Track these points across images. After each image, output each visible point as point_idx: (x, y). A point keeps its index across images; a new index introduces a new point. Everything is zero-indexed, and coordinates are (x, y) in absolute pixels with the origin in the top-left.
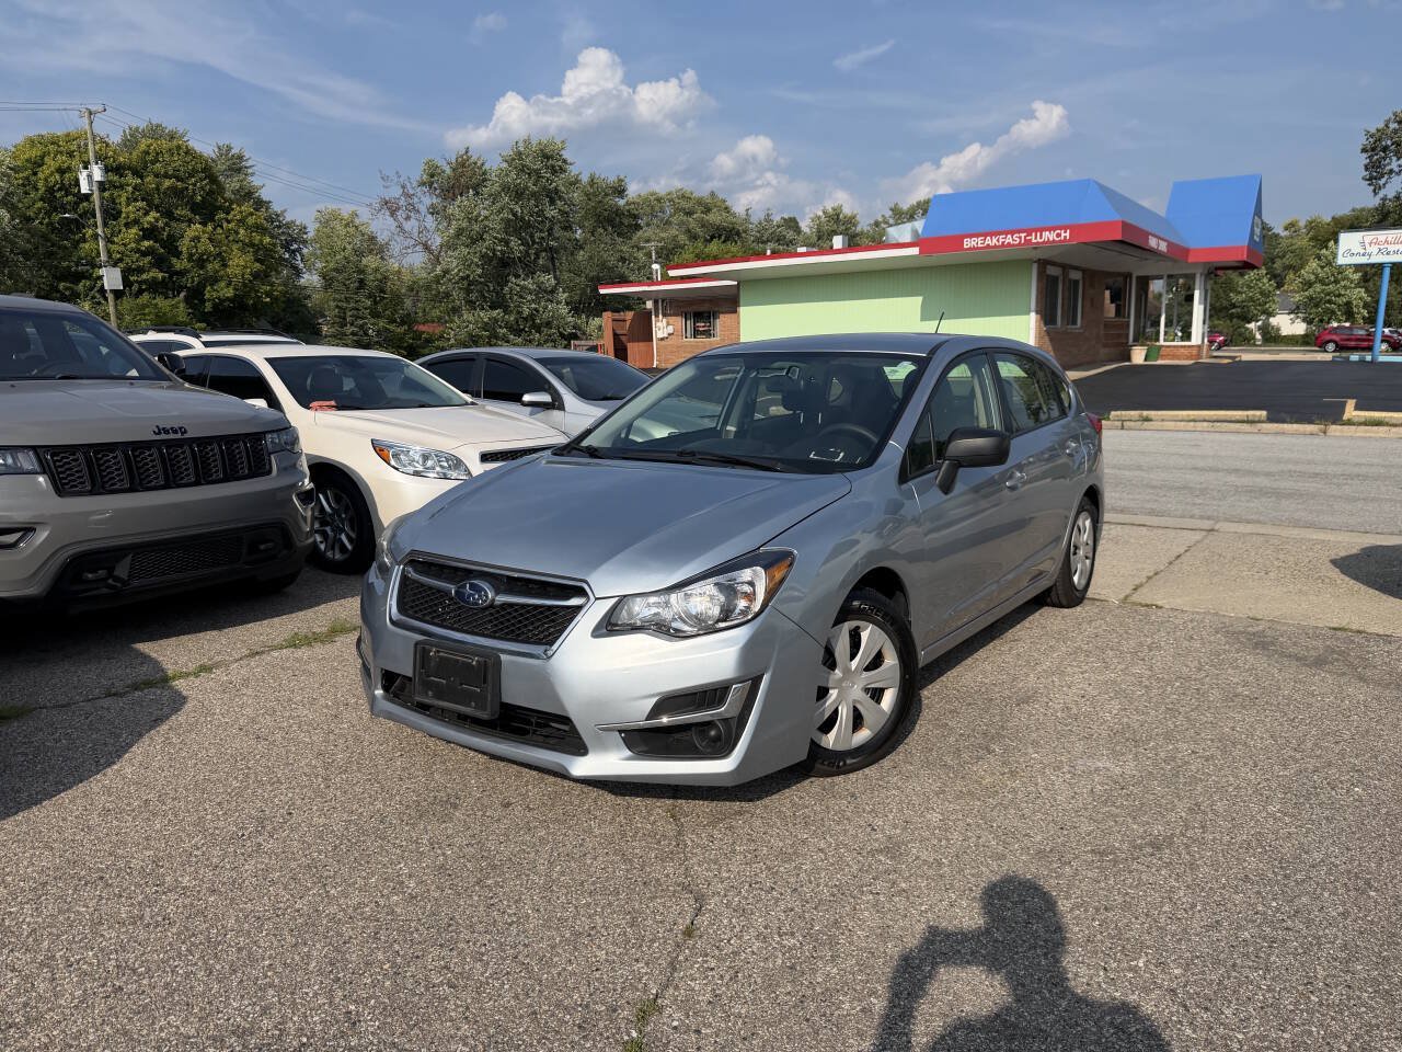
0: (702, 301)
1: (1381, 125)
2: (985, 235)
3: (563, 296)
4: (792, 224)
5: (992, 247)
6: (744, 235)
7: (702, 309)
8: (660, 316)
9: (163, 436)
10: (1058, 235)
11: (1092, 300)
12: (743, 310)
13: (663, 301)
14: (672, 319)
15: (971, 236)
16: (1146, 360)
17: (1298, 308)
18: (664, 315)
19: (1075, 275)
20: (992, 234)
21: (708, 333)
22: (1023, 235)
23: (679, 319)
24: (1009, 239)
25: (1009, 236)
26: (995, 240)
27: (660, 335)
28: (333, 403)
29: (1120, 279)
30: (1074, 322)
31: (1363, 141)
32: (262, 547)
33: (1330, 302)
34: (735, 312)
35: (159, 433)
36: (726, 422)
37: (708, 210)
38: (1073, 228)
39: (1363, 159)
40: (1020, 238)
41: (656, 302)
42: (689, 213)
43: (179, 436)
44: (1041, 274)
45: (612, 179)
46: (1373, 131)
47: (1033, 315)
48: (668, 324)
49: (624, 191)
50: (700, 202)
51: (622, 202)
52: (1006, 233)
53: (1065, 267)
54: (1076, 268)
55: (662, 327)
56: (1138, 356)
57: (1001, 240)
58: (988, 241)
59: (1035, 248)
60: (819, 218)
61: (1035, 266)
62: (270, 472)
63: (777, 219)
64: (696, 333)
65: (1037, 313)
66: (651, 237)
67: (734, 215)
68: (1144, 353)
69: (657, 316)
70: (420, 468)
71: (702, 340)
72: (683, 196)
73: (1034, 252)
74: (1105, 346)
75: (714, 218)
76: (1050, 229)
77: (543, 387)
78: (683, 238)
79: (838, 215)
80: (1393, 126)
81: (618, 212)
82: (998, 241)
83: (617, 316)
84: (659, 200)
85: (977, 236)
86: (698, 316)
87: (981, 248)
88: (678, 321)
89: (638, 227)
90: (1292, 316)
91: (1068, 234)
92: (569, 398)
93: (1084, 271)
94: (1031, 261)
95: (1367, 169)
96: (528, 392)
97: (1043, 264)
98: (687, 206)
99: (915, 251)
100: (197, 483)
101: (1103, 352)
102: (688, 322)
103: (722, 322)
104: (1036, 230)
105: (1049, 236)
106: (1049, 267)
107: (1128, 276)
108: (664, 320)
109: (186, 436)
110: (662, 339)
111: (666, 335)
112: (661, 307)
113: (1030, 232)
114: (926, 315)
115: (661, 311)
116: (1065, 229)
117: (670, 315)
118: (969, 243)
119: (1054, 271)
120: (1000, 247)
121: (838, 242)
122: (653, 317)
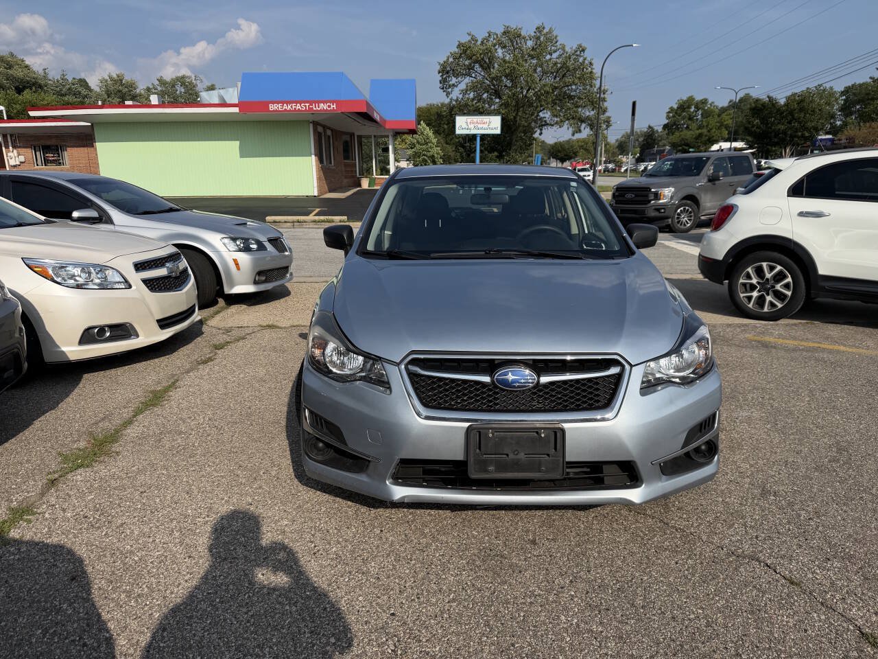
0: (50, 137)
1: (445, 59)
2: (283, 103)
4: (83, 83)
5: (288, 111)
6: (45, 88)
7: (48, 143)
8: (11, 148)
10: (329, 106)
11: (337, 149)
12: (98, 145)
13: (11, 136)
14: (23, 151)
15: (273, 103)
16: (369, 186)
17: (410, 158)
18: (14, 147)
19: (329, 132)
20: (288, 103)
21: (58, 163)
22: (307, 105)
23: (29, 150)
24: (298, 107)
25: (298, 105)
26: (289, 107)
27: (12, 162)
29: (349, 136)
30: (331, 163)
31: (438, 67)
33: (424, 155)
34: (92, 146)
37: (10, 67)
38: (338, 103)
39: (439, 77)
40: (305, 106)
41: (5, 136)
44: (315, 130)
46: (442, 62)
47: (313, 156)
48: (19, 155)
52: (296, 102)
53: (324, 127)
54: (329, 128)
55: (13, 157)
56: (365, 184)
57: (293, 107)
58: (285, 107)
59: (313, 114)
60: (106, 81)
61: (311, 125)
63: (70, 78)
64: (46, 162)
65: (315, 156)
68: (368, 182)
69: (7, 147)
71: (52, 167)
73: (311, 115)
74: (346, 177)
75: (18, 73)
76: (324, 102)
77: (85, 204)
79: (121, 80)
80: (451, 60)
82: (291, 107)
85: (277, 103)
86: (46, 149)
87: (281, 111)
88: (29, 153)
90: (408, 162)
91: (335, 106)
92: (115, 214)
93: (333, 130)
94: (309, 122)
95: (441, 83)
96: (76, 209)
97: (315, 124)
99: (236, 110)
101: (345, 181)
102: (38, 153)
103: (72, 156)
104: (315, 102)
105: (323, 106)
106: (318, 126)
107: (352, 135)
108: (15, 151)
110: (15, 166)
111: (18, 163)
112: (9, 140)
113: (311, 103)
114: (244, 153)
115: (10, 144)
116: (333, 102)
117: (20, 147)
118: (272, 107)
119: (320, 129)
120: (292, 111)
121: (154, 99)
122: (4, 148)
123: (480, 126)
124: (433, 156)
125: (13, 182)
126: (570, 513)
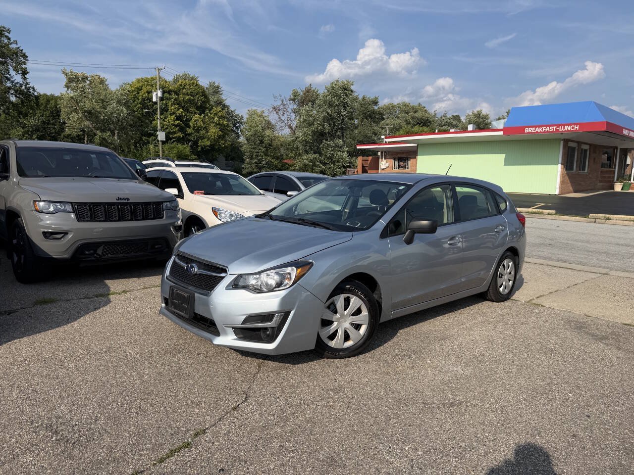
0: (404, 153)
2: (536, 127)
3: (346, 149)
4: (457, 118)
5: (539, 132)
6: (433, 123)
7: (403, 156)
9: (120, 201)
10: (573, 128)
11: (595, 159)
12: (419, 158)
13: (385, 152)
14: (389, 161)
15: (528, 127)
16: (622, 190)
18: (385, 158)
19: (584, 147)
20: (539, 126)
21: (404, 167)
22: (555, 127)
23: (392, 160)
24: (548, 129)
25: (548, 128)
26: (540, 129)
27: (383, 167)
29: (611, 149)
30: (584, 169)
32: (156, 247)
34: (415, 158)
35: (119, 200)
36: (345, 208)
37: (416, 111)
38: (581, 125)
40: (553, 128)
41: (382, 153)
42: (407, 113)
43: (126, 201)
44: (565, 146)
45: (372, 97)
47: (560, 166)
48: (386, 163)
49: (377, 102)
50: (413, 108)
51: (376, 108)
52: (546, 126)
53: (579, 143)
54: (585, 143)
55: (383, 164)
56: (618, 187)
57: (544, 129)
58: (537, 129)
59: (562, 134)
60: (470, 115)
61: (562, 142)
62: (163, 217)
63: (449, 115)
64: (399, 167)
65: (562, 165)
66: (389, 123)
67: (429, 114)
68: (621, 186)
69: (382, 159)
71: (401, 170)
72: (405, 105)
74: (601, 182)
75: (419, 115)
76: (569, 125)
77: (296, 189)
78: (403, 124)
79: (479, 115)
81: (374, 112)
82: (542, 129)
83: (365, 158)
84: (393, 107)
85: (532, 127)
86: (400, 159)
87: (533, 133)
88: (391, 162)
89: (383, 119)
91: (578, 127)
93: (590, 145)
94: (560, 140)
96: (291, 190)
97: (566, 141)
98: (407, 109)
99: (501, 133)
100: (131, 220)
101: (600, 185)
102: (396, 162)
103: (411, 163)
104: (562, 125)
105: (570, 128)
106: (569, 143)
107: (615, 148)
108: (385, 161)
109: (129, 201)
110: (383, 169)
111: (386, 167)
112: (384, 155)
113: (558, 126)
114: (507, 163)
115: (383, 157)
116: (576, 124)
117: (388, 159)
118: (527, 130)
119: (571, 144)
120: (543, 132)
121: (470, 127)
122: (380, 159)
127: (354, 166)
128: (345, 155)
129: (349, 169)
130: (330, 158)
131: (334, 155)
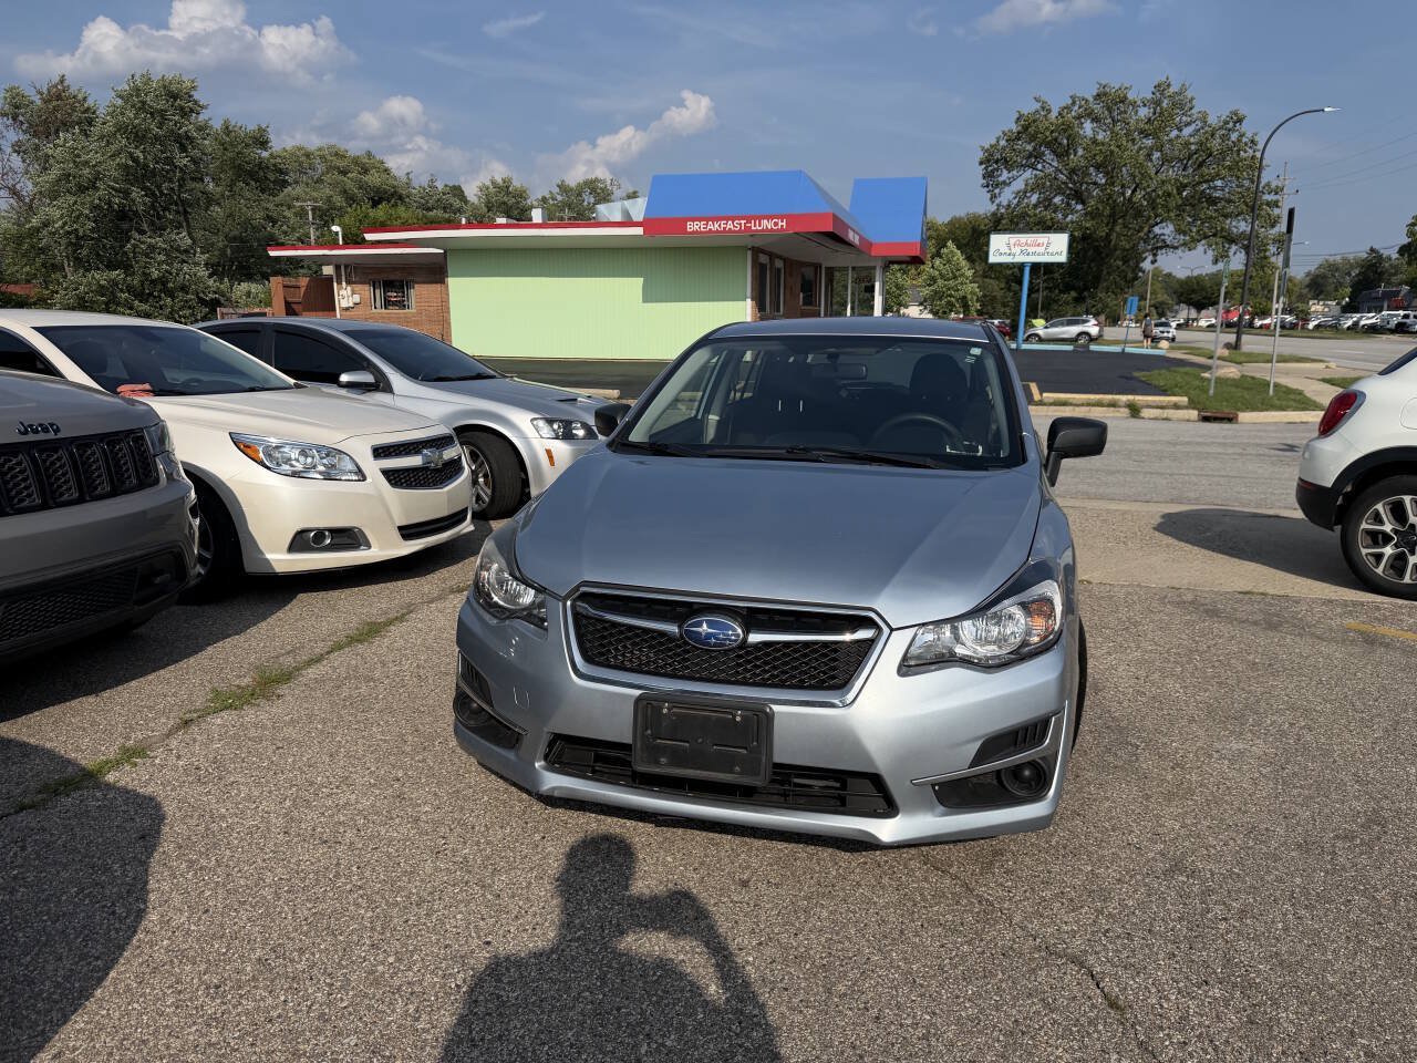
0: (394, 269)
1: (994, 142)
2: (707, 220)
3: (202, 258)
4: (457, 191)
5: (714, 232)
6: (407, 200)
7: (392, 277)
8: (344, 283)
9: (31, 437)
10: (776, 224)
11: (791, 289)
12: (451, 281)
13: (346, 267)
14: (358, 287)
15: (693, 220)
17: (925, 301)
18: (348, 283)
19: (779, 264)
20: (719, 219)
21: (401, 305)
22: (743, 222)
23: (366, 287)
24: (730, 225)
25: (730, 222)
26: (716, 226)
27: (344, 304)
28: (147, 386)
29: (812, 269)
30: (779, 310)
31: (980, 155)
32: (158, 580)
33: (951, 296)
34: (442, 282)
35: (26, 433)
36: (707, 411)
37: (365, 171)
38: (790, 218)
39: (980, 170)
40: (740, 224)
41: (337, 268)
42: (344, 173)
43: (51, 435)
44: (755, 261)
45: (252, 127)
46: (987, 146)
47: (749, 301)
48: (353, 293)
49: (267, 142)
50: (356, 161)
51: (265, 154)
52: (727, 219)
53: (772, 256)
54: (780, 257)
55: (345, 296)
57: (722, 226)
58: (710, 226)
59: (751, 235)
60: (487, 187)
61: (749, 253)
62: (157, 481)
63: (440, 186)
64: (387, 303)
65: (752, 300)
66: (302, 196)
67: (395, 178)
69: (339, 283)
70: (299, 467)
71: (394, 311)
72: (337, 154)
73: (752, 239)
75: (373, 179)
76: (769, 218)
78: (339, 200)
79: (508, 187)
80: (1003, 143)
81: (261, 165)
82: (720, 226)
83: (290, 281)
84: (308, 155)
85: (700, 220)
86: (389, 285)
87: (701, 232)
88: (366, 291)
89: (284, 184)
90: (921, 308)
91: (784, 224)
92: (397, 379)
93: (785, 260)
94: (746, 248)
95: (984, 178)
96: (344, 371)
97: (756, 251)
98: (339, 164)
99: (639, 231)
100: (80, 501)
102: (377, 291)
103: (419, 294)
104: (756, 218)
105: (767, 224)
106: (761, 255)
107: (817, 267)
108: (349, 288)
109: (60, 436)
110: (347, 309)
111: (351, 305)
112: (343, 273)
113: (748, 219)
114: (648, 297)
115: (343, 278)
116: (781, 217)
117: (355, 283)
118: (692, 227)
119: (764, 259)
120: (721, 232)
121: (537, 215)
122: (335, 284)
123: (1031, 250)
124: (964, 298)
125: (277, 331)
126: (826, 853)
127: (229, 300)
128: (203, 272)
129: (224, 310)
130: (163, 281)
131: (171, 274)
